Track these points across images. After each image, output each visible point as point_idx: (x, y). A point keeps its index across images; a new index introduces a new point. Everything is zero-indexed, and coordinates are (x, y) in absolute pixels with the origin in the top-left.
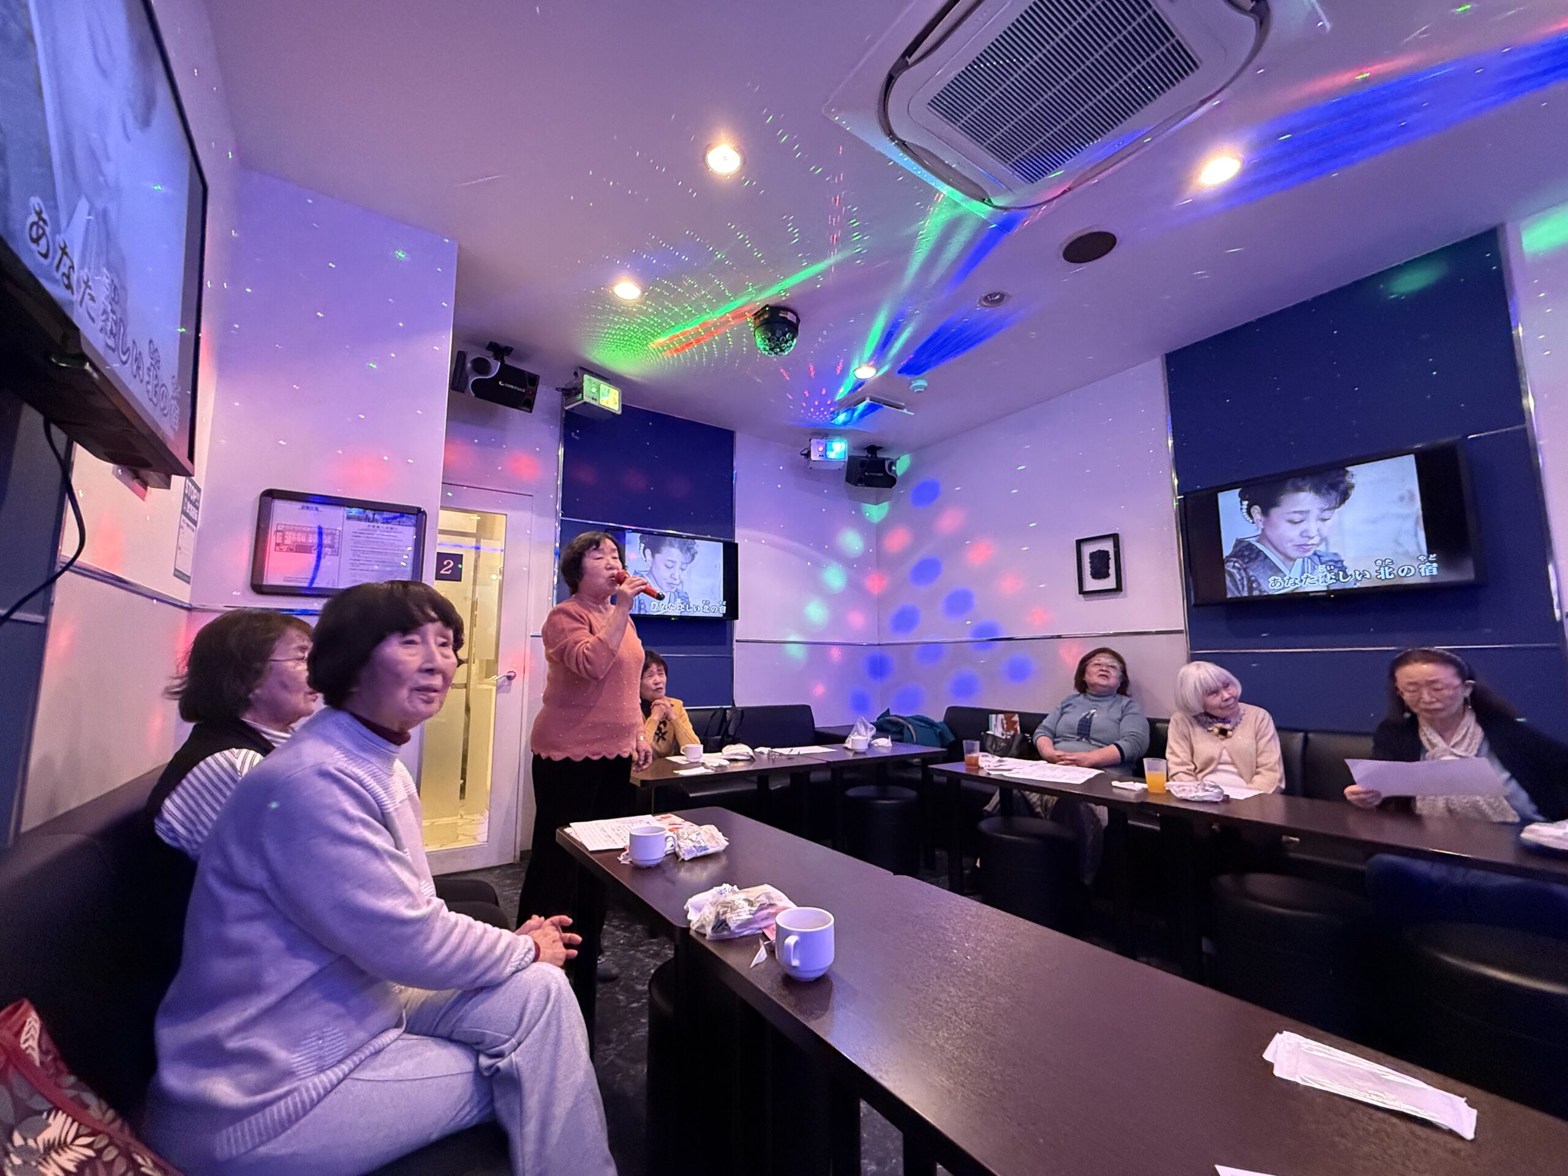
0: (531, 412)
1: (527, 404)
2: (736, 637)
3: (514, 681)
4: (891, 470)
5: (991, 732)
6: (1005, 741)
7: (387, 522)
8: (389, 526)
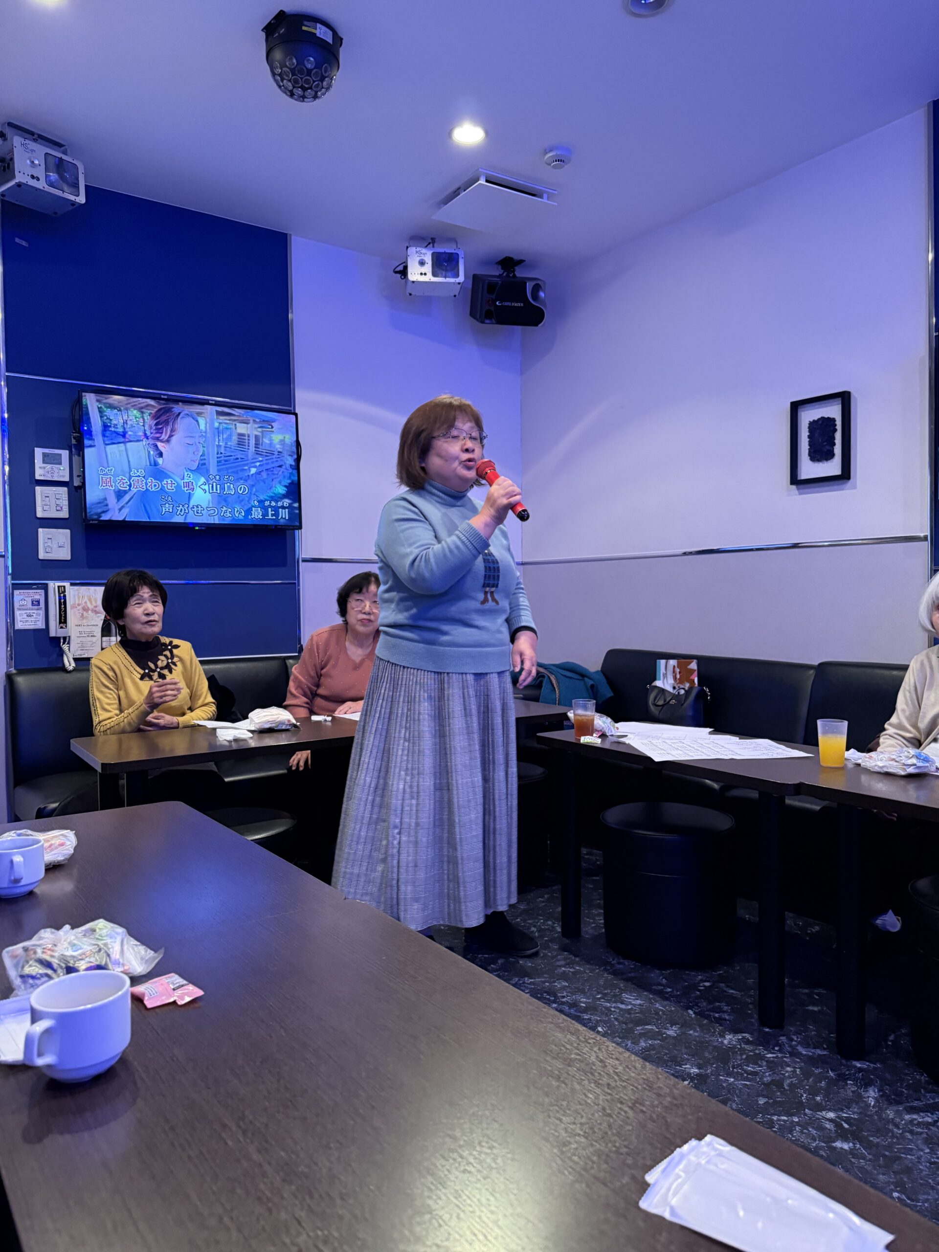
2: (302, 554)
4: (535, 297)
5: (658, 683)
6: (677, 697)
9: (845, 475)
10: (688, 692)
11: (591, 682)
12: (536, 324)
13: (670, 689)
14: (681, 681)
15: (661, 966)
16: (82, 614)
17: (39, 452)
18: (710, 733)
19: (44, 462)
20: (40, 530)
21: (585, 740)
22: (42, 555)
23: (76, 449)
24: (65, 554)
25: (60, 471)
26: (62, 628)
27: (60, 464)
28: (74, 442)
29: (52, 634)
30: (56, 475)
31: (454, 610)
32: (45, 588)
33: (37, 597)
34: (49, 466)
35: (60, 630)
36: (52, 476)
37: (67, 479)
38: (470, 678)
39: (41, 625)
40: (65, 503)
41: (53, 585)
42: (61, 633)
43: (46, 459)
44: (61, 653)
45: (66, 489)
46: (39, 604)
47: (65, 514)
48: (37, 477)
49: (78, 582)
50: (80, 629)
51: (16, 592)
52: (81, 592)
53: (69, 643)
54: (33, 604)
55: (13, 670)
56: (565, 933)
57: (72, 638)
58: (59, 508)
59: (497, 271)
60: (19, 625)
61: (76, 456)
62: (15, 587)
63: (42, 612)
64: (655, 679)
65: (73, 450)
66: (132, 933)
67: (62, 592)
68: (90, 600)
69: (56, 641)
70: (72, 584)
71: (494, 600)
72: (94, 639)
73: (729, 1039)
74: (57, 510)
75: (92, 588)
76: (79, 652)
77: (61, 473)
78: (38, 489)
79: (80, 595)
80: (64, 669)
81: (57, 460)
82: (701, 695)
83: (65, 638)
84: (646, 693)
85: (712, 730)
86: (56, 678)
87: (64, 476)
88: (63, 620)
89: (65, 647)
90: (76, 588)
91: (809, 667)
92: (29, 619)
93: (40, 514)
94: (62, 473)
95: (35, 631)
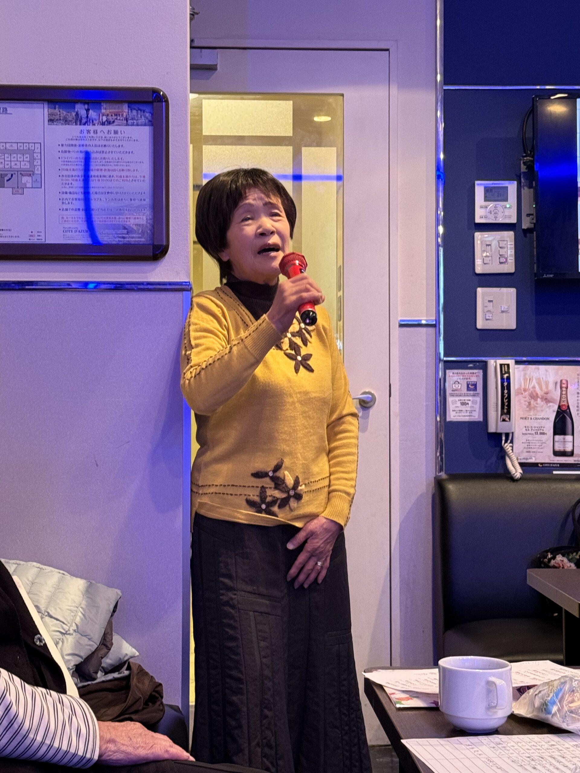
7: (109, 123)
8: (112, 128)
16: (530, 403)
17: (480, 186)
19: (486, 199)
20: (479, 290)
22: (480, 325)
23: (526, 179)
25: (506, 210)
26: (504, 420)
27: (506, 200)
28: (523, 168)
29: (492, 429)
30: (500, 214)
32: (484, 367)
33: (474, 379)
34: (491, 205)
35: (501, 424)
36: (496, 218)
37: (514, 220)
39: (477, 416)
40: (510, 252)
41: (494, 363)
42: (503, 428)
43: (489, 194)
44: (502, 455)
45: (512, 233)
46: (475, 389)
47: (510, 267)
48: (478, 220)
49: (524, 359)
50: (527, 423)
51: (449, 372)
52: (528, 372)
53: (512, 442)
54: (468, 389)
55: (443, 475)
57: (516, 435)
58: (503, 260)
60: (452, 416)
61: (526, 188)
62: (449, 365)
63: (479, 399)
65: (522, 180)
67: (505, 372)
68: (539, 384)
69: (496, 438)
70: (517, 362)
72: (544, 438)
74: (501, 263)
75: (542, 368)
76: (525, 455)
77: (507, 212)
78: (478, 236)
79: (527, 377)
80: (508, 476)
81: (503, 195)
83: (507, 435)
87: (510, 217)
88: (506, 410)
89: (507, 447)
90: (522, 367)
92: (464, 408)
93: (479, 269)
95: (471, 424)
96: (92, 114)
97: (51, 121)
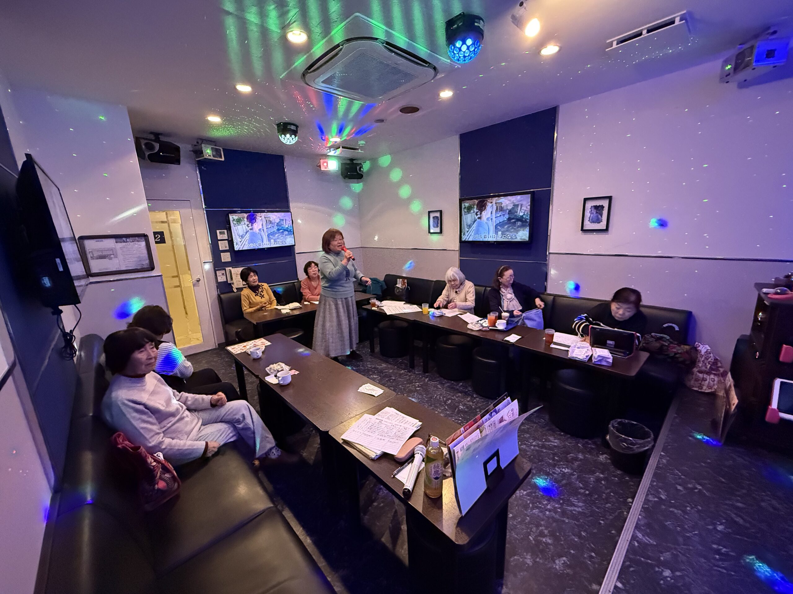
0: (179, 164)
1: (177, 161)
2: (296, 252)
3: (200, 282)
4: (360, 170)
5: (397, 285)
6: (402, 289)
7: (133, 242)
8: (134, 243)
9: (441, 232)
10: (404, 288)
11: (380, 284)
12: (361, 178)
13: (400, 287)
14: (403, 285)
15: (391, 358)
17: (218, 231)
18: (404, 304)
20: (222, 254)
21: (373, 308)
22: (223, 261)
23: (228, 229)
24: (230, 260)
27: (224, 234)
28: (227, 227)
29: (229, 282)
31: (339, 283)
32: (225, 270)
33: (223, 272)
34: (221, 235)
36: (223, 238)
37: (227, 238)
38: (344, 299)
39: (225, 280)
40: (227, 245)
41: (227, 269)
42: (231, 282)
43: (220, 233)
44: (232, 287)
45: (227, 241)
46: (224, 274)
47: (228, 248)
48: (219, 239)
49: (234, 267)
51: (217, 272)
52: (235, 270)
54: (222, 275)
55: (219, 293)
56: (371, 352)
57: (234, 283)
59: (349, 162)
60: (219, 281)
61: (229, 231)
62: (217, 270)
63: (225, 277)
64: (396, 284)
66: (285, 364)
67: (230, 272)
69: (230, 284)
70: (232, 268)
71: (349, 280)
73: (403, 371)
74: (225, 248)
76: (237, 287)
78: (219, 242)
80: (234, 292)
81: (223, 233)
82: (408, 288)
84: (394, 288)
85: (404, 302)
86: (233, 294)
88: (232, 279)
89: (233, 286)
91: (432, 281)
92: (222, 279)
93: (221, 249)
94: (225, 236)
95: (224, 282)
96: (128, 240)
97: (116, 242)
